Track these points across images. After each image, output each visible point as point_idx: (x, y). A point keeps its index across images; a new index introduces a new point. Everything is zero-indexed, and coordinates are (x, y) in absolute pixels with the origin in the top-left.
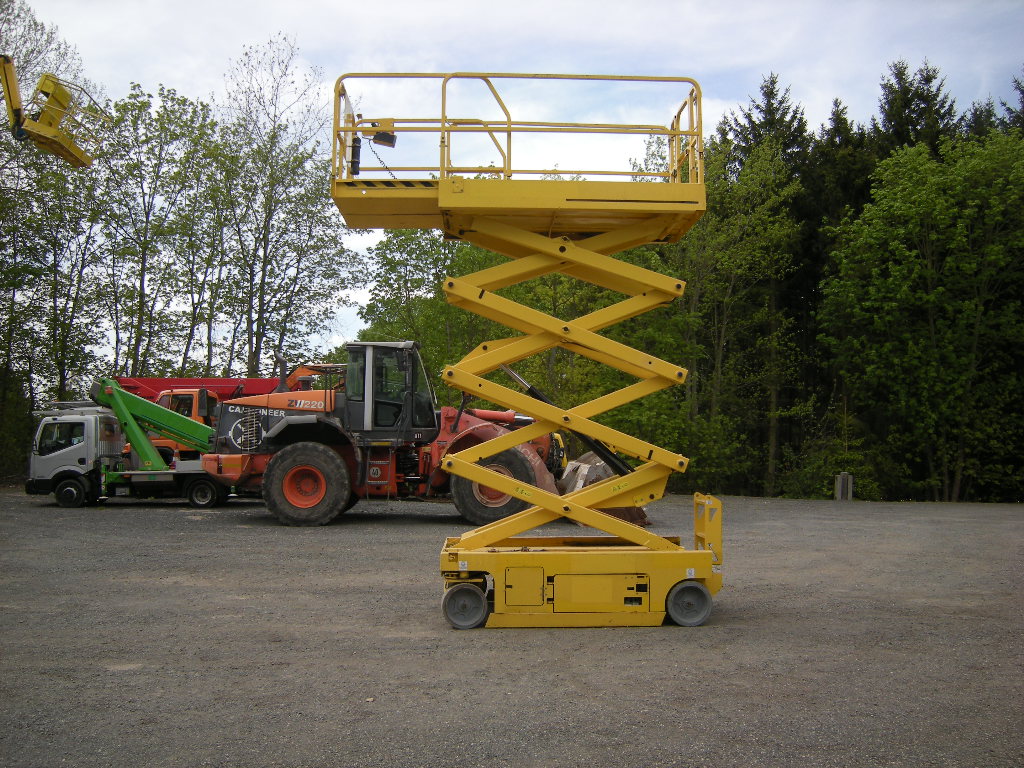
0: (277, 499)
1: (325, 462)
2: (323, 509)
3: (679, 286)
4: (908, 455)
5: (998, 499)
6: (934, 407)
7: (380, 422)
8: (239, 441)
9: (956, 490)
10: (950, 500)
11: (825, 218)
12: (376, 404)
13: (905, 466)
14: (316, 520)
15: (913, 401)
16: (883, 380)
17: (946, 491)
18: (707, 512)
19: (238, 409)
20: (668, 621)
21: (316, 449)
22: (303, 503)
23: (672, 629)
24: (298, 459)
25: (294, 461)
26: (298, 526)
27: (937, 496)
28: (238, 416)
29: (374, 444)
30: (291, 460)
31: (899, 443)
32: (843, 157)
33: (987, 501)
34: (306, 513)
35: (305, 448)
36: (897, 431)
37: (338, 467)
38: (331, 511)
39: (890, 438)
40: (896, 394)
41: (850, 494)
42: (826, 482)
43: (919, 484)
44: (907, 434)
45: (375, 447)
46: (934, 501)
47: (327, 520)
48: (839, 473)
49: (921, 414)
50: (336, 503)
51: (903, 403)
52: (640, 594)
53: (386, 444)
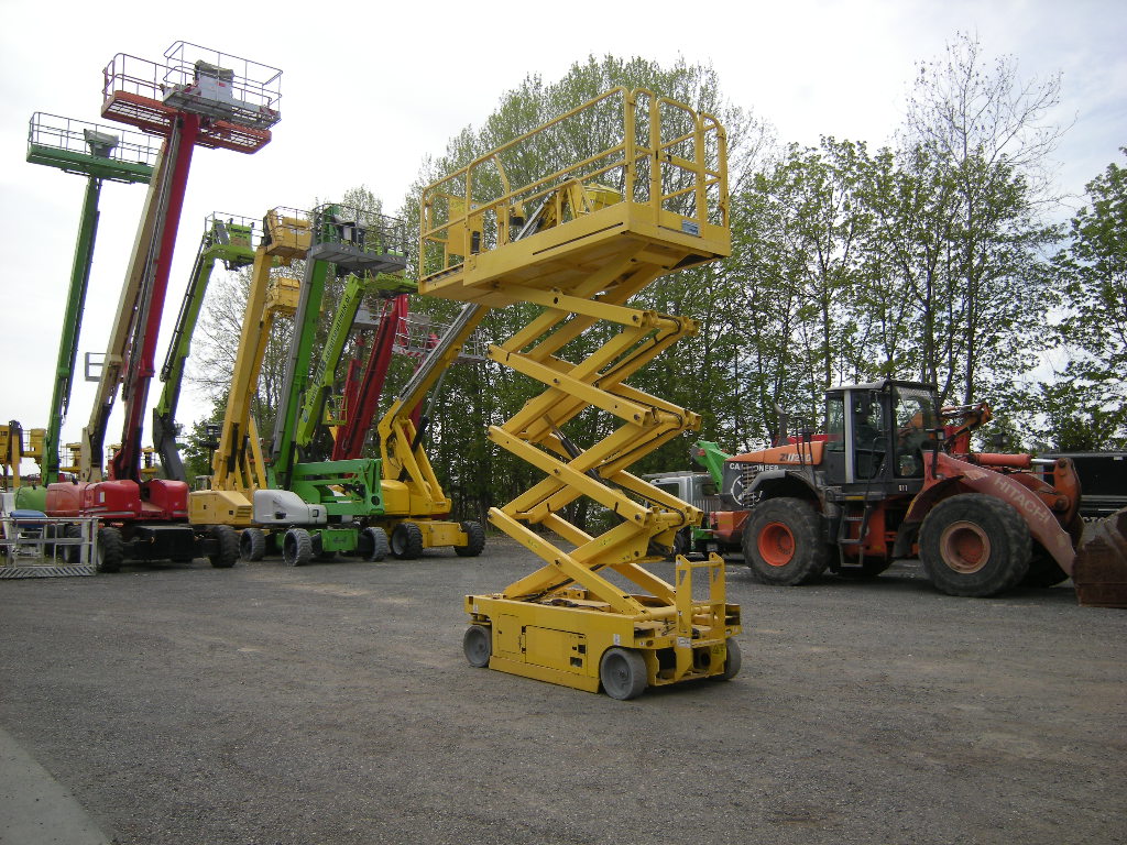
0: (754, 556)
1: (793, 518)
2: (793, 567)
3: (635, 318)
7: (861, 474)
8: (740, 498)
12: (857, 454)
14: (787, 580)
18: (677, 574)
19: (737, 467)
20: (601, 690)
21: (784, 505)
22: (775, 561)
23: (603, 699)
24: (769, 516)
25: (766, 517)
26: (772, 584)
28: (737, 472)
29: (849, 498)
30: (763, 517)
34: (777, 571)
35: (775, 503)
37: (805, 524)
38: (800, 570)
45: (849, 502)
47: (796, 580)
50: (804, 563)
52: (581, 656)
53: (860, 498)
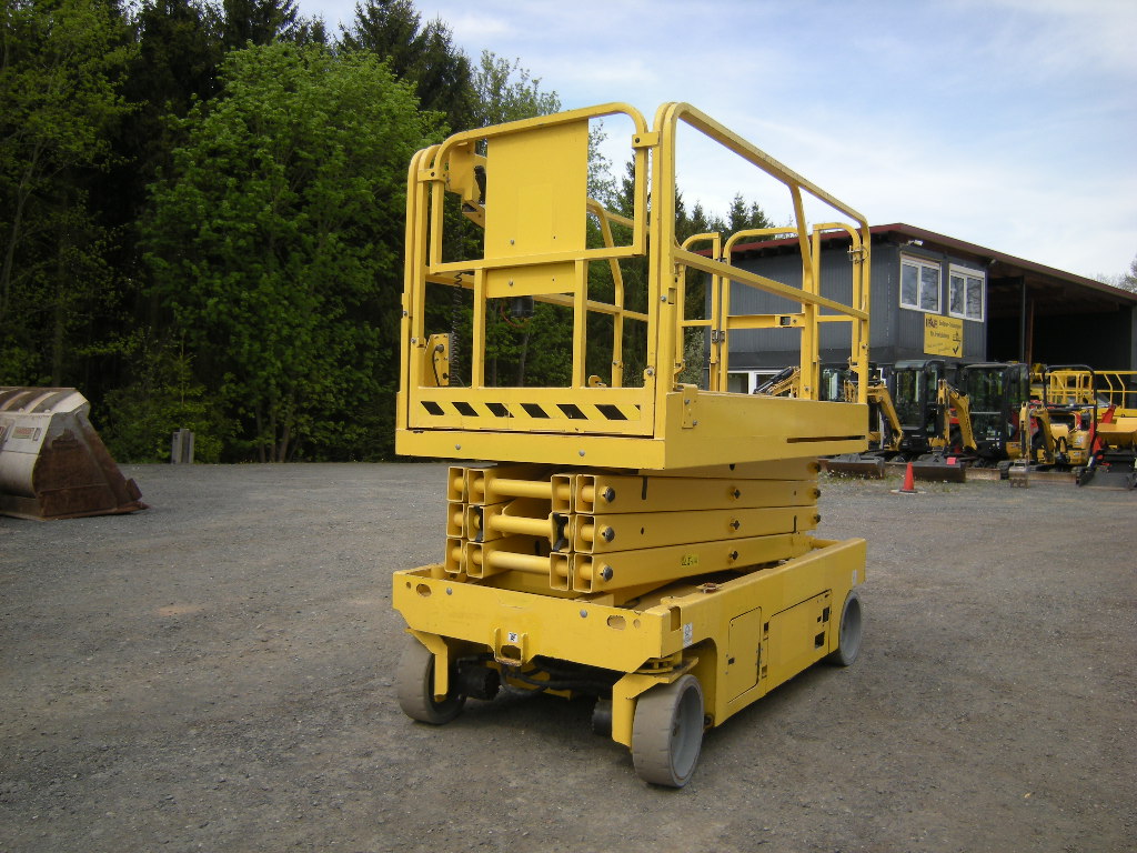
4: (241, 411)
5: (325, 458)
6: (279, 354)
9: (284, 449)
10: (277, 460)
11: (169, 102)
13: (238, 422)
15: (257, 346)
16: (224, 317)
17: (273, 451)
27: (263, 456)
31: (233, 395)
32: (183, 32)
33: (313, 461)
36: (232, 381)
39: (223, 389)
40: (239, 335)
41: (191, 456)
42: (160, 441)
43: (249, 444)
44: (243, 385)
46: (260, 462)
48: (177, 430)
49: (263, 362)
51: (246, 346)
